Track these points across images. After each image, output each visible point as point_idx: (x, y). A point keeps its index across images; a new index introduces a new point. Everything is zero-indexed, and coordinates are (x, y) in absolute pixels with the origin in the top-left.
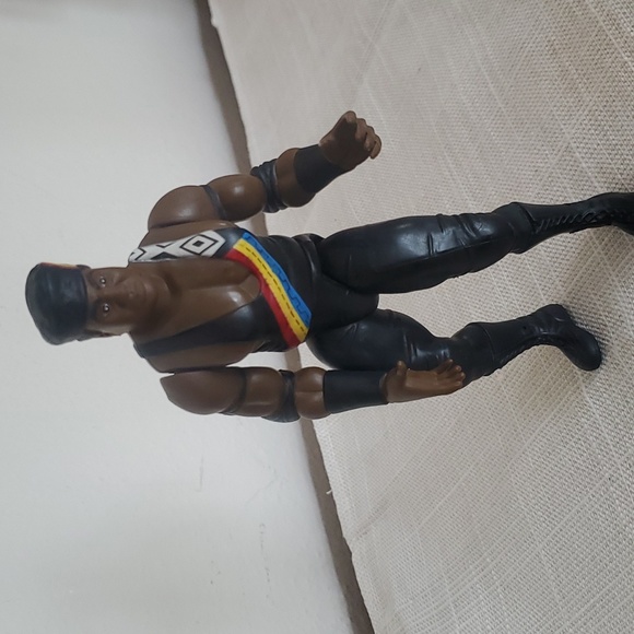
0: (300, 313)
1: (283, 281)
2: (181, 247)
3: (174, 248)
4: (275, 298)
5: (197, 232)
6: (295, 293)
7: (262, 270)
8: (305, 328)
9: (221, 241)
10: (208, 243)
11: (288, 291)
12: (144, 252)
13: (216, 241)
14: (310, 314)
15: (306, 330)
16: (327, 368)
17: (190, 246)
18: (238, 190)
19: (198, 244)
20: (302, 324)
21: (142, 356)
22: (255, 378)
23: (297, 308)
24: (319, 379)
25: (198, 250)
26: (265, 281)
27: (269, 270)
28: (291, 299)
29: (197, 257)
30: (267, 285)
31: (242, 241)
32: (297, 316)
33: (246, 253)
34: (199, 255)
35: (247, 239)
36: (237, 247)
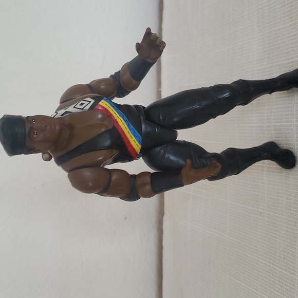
0: (136, 137)
1: (125, 121)
2: (74, 107)
3: (71, 109)
4: (121, 129)
5: (82, 99)
6: (132, 127)
7: (114, 115)
8: (139, 145)
9: (93, 101)
10: (86, 103)
11: (128, 126)
12: (57, 113)
13: (90, 102)
15: (140, 147)
17: (78, 106)
19: (82, 104)
20: (137, 142)
23: (134, 134)
25: (82, 107)
26: (116, 120)
27: (118, 115)
28: (130, 129)
29: (82, 111)
30: (117, 122)
31: (103, 101)
32: (134, 138)
33: (106, 106)
34: (82, 109)
35: (106, 100)
36: (100, 103)
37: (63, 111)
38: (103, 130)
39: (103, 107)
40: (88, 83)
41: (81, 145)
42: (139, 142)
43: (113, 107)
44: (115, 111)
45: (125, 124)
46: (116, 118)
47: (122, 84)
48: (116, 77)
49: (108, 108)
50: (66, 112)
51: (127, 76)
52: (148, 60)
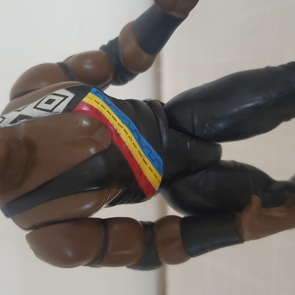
0: (152, 161)
1: (133, 131)
2: (35, 107)
3: (29, 110)
4: (127, 147)
5: (51, 91)
6: (145, 143)
7: (112, 121)
8: (158, 174)
9: (71, 96)
11: (139, 140)
12: (4, 118)
13: (66, 97)
14: (161, 161)
15: (160, 178)
16: (182, 216)
17: (43, 105)
18: (88, 67)
19: (50, 102)
20: (155, 171)
21: (7, 216)
22: (116, 228)
23: (149, 156)
24: (176, 227)
25: (50, 107)
26: (115, 131)
27: (119, 121)
28: (142, 147)
29: (50, 114)
30: (118, 135)
31: (90, 95)
32: (150, 164)
33: (96, 106)
34: (51, 111)
35: (95, 93)
36: (86, 100)
37: (14, 115)
38: (93, 151)
39: (91, 107)
40: (61, 59)
41: (49, 182)
42: (158, 170)
43: (109, 105)
44: (113, 114)
45: (133, 138)
46: (116, 126)
47: (122, 60)
48: (112, 48)
49: (101, 109)
50: (21, 117)
51: (131, 47)
52: (172, 13)
